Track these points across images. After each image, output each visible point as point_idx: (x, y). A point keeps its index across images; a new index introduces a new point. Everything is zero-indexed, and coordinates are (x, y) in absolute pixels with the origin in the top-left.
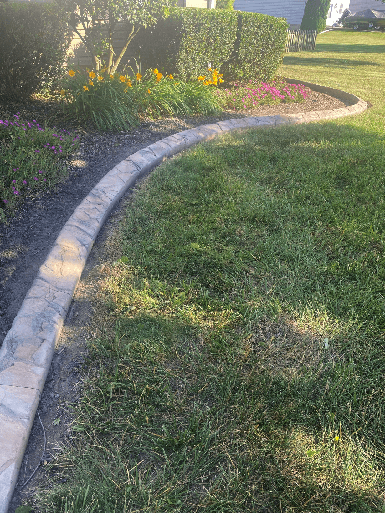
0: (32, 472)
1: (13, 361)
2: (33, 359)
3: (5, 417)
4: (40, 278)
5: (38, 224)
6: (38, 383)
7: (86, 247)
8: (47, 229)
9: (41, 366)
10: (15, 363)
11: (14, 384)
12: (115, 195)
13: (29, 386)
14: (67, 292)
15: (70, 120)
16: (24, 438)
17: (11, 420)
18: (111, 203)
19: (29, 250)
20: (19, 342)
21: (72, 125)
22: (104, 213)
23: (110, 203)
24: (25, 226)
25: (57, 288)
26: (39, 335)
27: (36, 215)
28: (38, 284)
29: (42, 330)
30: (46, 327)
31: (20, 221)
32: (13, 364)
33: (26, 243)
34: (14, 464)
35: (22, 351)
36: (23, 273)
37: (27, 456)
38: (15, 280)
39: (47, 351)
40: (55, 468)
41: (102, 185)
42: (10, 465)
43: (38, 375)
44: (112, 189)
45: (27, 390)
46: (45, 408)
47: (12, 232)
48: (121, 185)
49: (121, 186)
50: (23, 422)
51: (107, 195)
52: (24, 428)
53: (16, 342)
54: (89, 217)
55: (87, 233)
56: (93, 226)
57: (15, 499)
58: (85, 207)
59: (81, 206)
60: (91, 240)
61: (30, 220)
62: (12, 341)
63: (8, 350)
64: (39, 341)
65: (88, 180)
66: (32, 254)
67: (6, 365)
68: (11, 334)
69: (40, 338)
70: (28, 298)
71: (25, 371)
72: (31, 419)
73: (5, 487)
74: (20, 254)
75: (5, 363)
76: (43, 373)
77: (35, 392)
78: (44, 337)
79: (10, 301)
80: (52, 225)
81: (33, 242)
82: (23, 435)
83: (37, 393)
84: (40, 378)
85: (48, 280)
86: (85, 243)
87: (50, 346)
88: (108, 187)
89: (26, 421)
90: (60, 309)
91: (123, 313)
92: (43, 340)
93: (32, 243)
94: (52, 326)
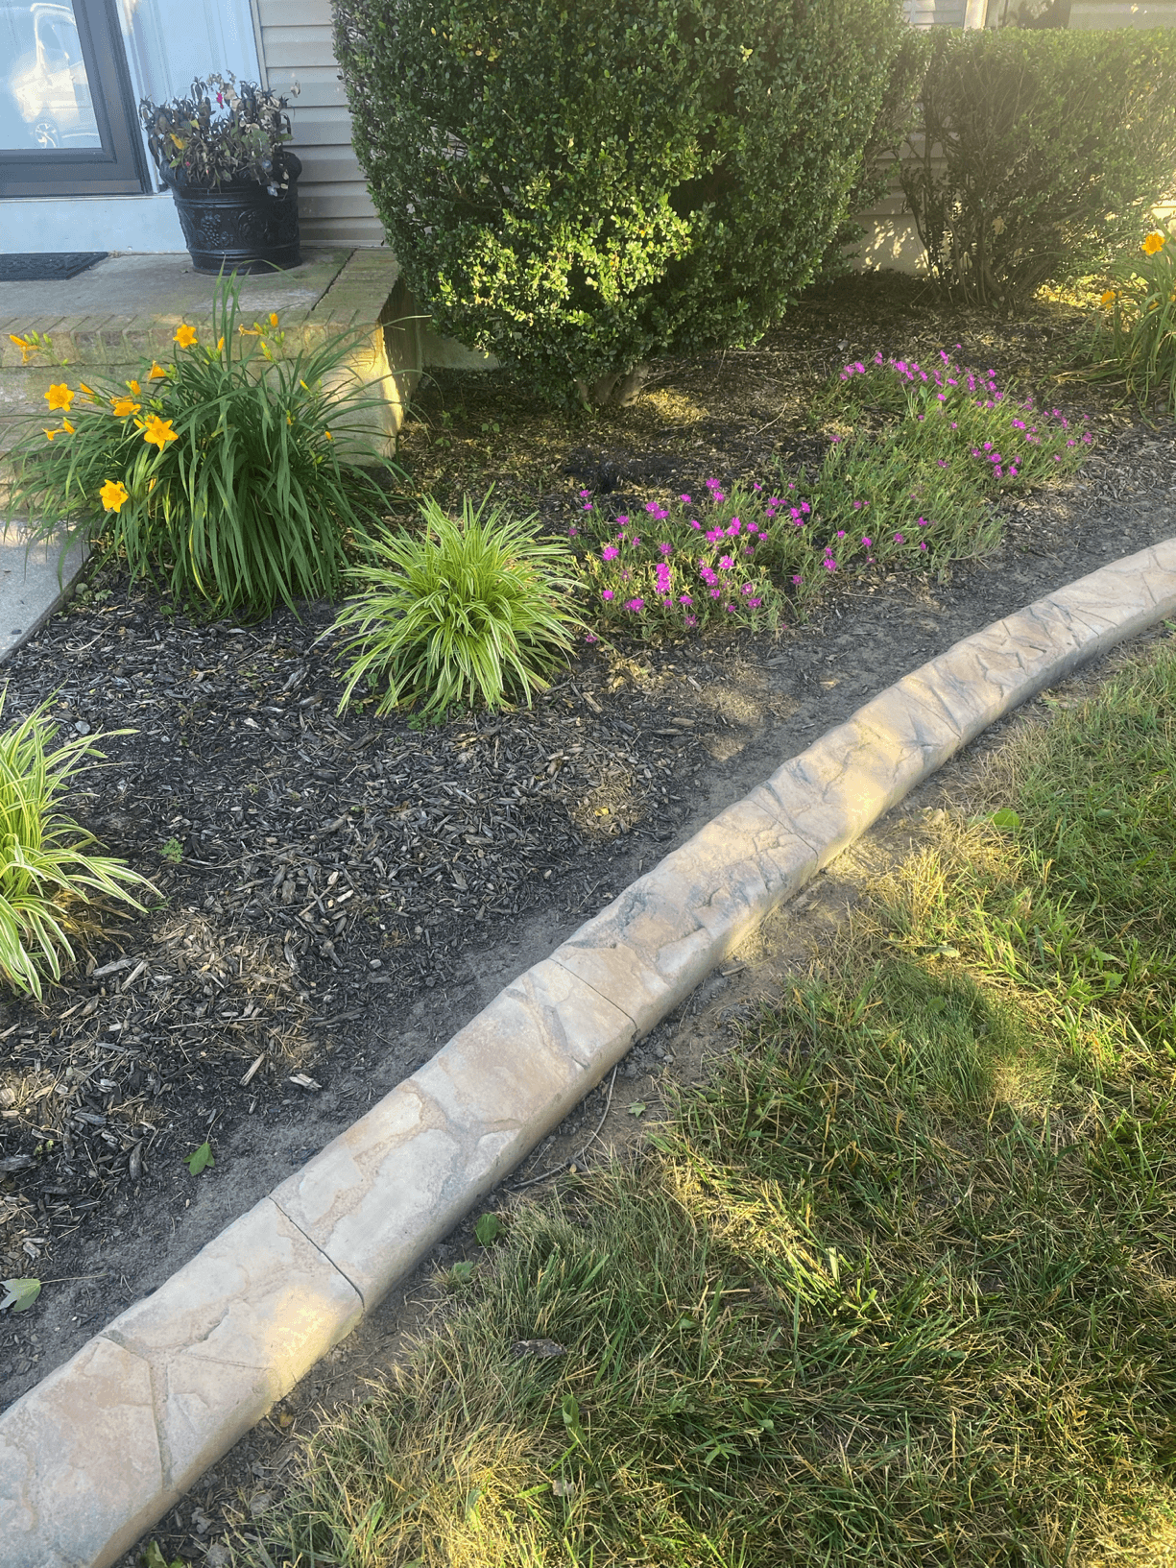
0: (545, 1171)
1: (619, 938)
2: (658, 956)
3: (547, 1038)
4: (769, 788)
5: (852, 656)
6: (642, 1008)
7: (925, 753)
8: (865, 675)
9: (665, 977)
10: (619, 945)
11: (594, 984)
12: (1100, 630)
13: (619, 1004)
14: (812, 843)
15: (1105, 377)
16: (559, 1097)
17: (555, 1049)
18: (1074, 651)
19: (796, 715)
20: (648, 908)
21: (1103, 397)
22: (1035, 674)
23: (1068, 650)
24: (816, 653)
25: (794, 826)
26: (696, 912)
27: (860, 631)
28: (756, 798)
29: (709, 903)
30: (720, 902)
31: (812, 637)
32: (615, 946)
33: (797, 697)
34: (518, 1131)
35: (647, 928)
36: (752, 764)
37: (552, 1138)
38: (727, 774)
39: (695, 953)
40: (581, 1189)
41: (1077, 593)
42: (512, 1129)
43: (649, 993)
44: (1099, 612)
45: (612, 1010)
46: (633, 1068)
47: (781, 659)
48: (1138, 606)
49: (1135, 611)
50: (572, 1066)
51: (1072, 626)
52: (569, 1080)
53: (644, 904)
54: (981, 673)
55: (950, 715)
56: (979, 701)
57: (492, 1198)
58: (986, 643)
59: (977, 639)
60: (952, 735)
61: (839, 640)
62: (637, 898)
63: (621, 912)
64: (690, 923)
65: (1055, 568)
66: (796, 727)
67: (601, 940)
68: (644, 883)
69: (696, 919)
70: (719, 824)
71: (628, 971)
72: (590, 1070)
73: (482, 1161)
74: (769, 716)
75: (603, 935)
76: (661, 992)
77: (625, 1022)
78: (704, 921)
79: (694, 814)
80: (884, 669)
81: (815, 696)
82: (559, 1091)
83: (628, 1027)
84: (649, 1000)
85: (783, 799)
86: (928, 739)
87: (706, 947)
88: (1089, 604)
89: (578, 1066)
90: (773, 877)
91: (921, 954)
92: (700, 927)
93: (811, 699)
94: (736, 905)
